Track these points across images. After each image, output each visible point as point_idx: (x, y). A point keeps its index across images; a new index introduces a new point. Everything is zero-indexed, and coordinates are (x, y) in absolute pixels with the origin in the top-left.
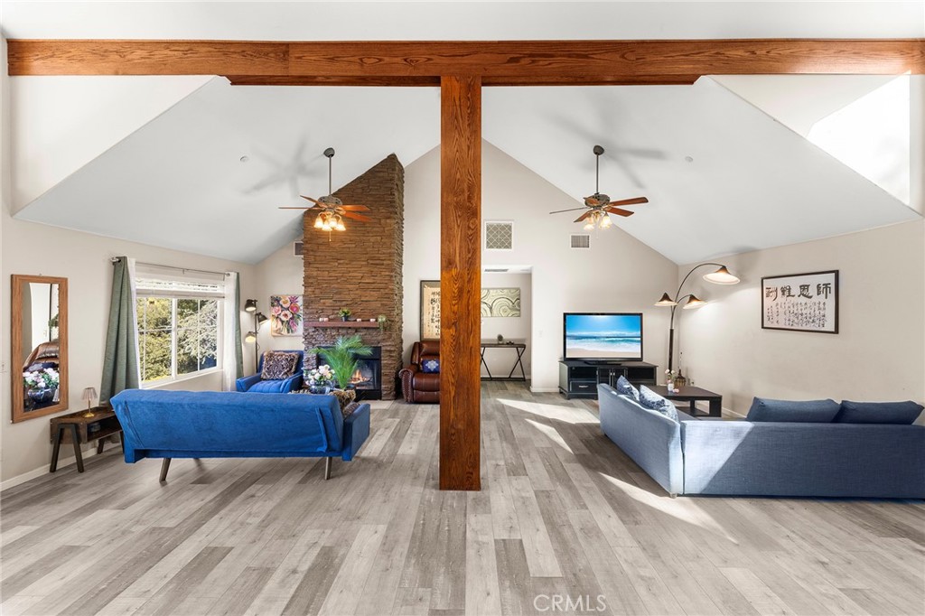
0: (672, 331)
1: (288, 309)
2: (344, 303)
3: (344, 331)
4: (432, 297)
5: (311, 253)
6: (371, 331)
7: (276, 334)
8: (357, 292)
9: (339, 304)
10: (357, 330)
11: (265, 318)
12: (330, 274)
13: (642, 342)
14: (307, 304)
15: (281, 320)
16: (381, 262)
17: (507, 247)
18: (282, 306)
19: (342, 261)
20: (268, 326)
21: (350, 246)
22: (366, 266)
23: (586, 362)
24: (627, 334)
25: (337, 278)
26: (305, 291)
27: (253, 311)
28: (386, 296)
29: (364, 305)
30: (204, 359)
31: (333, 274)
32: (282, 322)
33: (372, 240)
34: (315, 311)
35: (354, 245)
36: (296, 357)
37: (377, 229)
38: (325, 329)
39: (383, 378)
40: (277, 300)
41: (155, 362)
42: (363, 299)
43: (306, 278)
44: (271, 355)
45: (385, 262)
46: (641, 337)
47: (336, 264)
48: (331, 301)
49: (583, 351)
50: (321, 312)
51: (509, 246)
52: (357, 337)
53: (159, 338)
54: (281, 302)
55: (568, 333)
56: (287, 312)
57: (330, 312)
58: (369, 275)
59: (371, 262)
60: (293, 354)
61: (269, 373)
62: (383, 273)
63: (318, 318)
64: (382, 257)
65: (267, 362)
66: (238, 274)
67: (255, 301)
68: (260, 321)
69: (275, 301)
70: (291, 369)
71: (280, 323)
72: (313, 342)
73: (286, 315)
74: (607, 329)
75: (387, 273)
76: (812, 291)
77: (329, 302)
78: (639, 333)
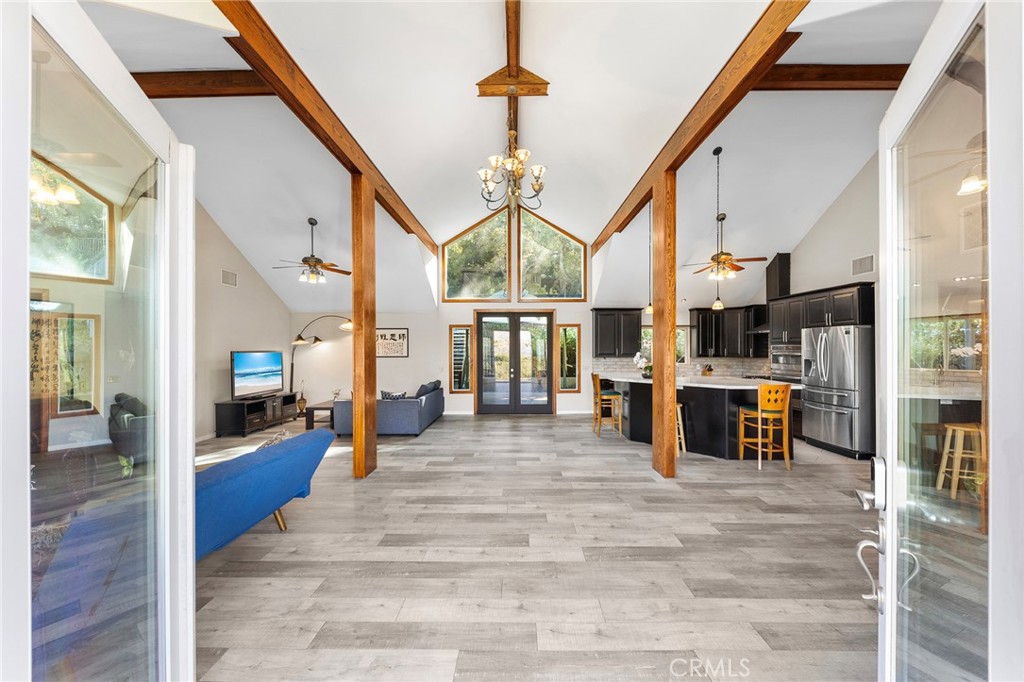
0: (292, 364)
13: (282, 375)
23: (254, 398)
24: (273, 369)
46: (282, 370)
49: (246, 387)
55: (236, 372)
74: (262, 366)
76: (397, 337)
78: (280, 368)
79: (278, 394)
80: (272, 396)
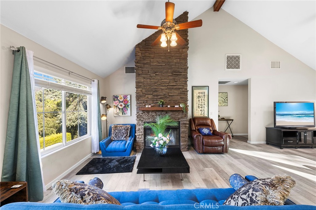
1: (122, 102)
2: (159, 97)
3: (159, 113)
4: (198, 95)
5: (140, 69)
6: (175, 113)
7: (116, 115)
8: (166, 91)
9: (156, 97)
10: (167, 112)
11: (110, 107)
12: (151, 81)
13: (314, 117)
14: (138, 98)
15: (118, 108)
16: (180, 74)
17: (237, 68)
18: (119, 100)
19: (158, 73)
20: (112, 111)
21: (162, 64)
22: (171, 76)
23: (290, 128)
24: (307, 112)
25: (155, 83)
26: (137, 91)
27: (105, 103)
28: (183, 93)
29: (171, 98)
30: (70, 127)
31: (152, 81)
32: (119, 109)
33: (175, 61)
34: (143, 101)
35: (164, 64)
36: (130, 127)
37: (177, 55)
38: (148, 111)
39: (181, 139)
40: (117, 97)
41: (51, 127)
42: (170, 94)
43: (137, 83)
44: (116, 127)
45: (182, 74)
46: (314, 114)
47: (155, 75)
48: (152, 96)
49: (284, 122)
50: (146, 102)
51: (238, 67)
52: (167, 116)
53: (52, 119)
54: (119, 98)
55: (277, 113)
56: (122, 104)
57: (151, 102)
58: (173, 81)
59: (174, 73)
60: (128, 126)
61: (116, 137)
62: (181, 80)
63: (145, 105)
64: (181, 70)
65: (114, 130)
66: (98, 81)
67: (106, 98)
68: (108, 109)
69: (116, 98)
70: (127, 135)
71: (118, 109)
72: (142, 119)
73: (121, 105)
74: (297, 110)
75: (183, 80)
77: (150, 96)
78: (313, 112)
79: (310, 129)
80: (305, 129)
